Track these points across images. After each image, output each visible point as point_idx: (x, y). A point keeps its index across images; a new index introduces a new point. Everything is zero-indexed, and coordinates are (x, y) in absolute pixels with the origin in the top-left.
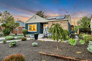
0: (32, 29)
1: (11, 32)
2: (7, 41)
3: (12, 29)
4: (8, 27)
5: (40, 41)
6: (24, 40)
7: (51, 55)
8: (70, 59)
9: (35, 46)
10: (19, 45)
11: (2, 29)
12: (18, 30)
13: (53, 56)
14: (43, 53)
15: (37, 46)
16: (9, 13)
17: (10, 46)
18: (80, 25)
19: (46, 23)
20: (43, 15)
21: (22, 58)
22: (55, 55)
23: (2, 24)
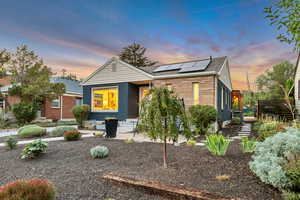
0: (105, 102)
1: (39, 113)
2: (20, 143)
3: (42, 102)
4: (29, 97)
5: (122, 141)
6: (73, 137)
7: (137, 183)
8: (186, 197)
9: (100, 157)
10: (51, 154)
11: (12, 104)
12: (61, 106)
13: (142, 187)
14: (115, 178)
15: (106, 156)
16: (32, 54)
17: (23, 157)
18: (269, 90)
19: (148, 85)
20: (143, 56)
21: (44, 190)
22: (148, 185)
23: (11, 86)
